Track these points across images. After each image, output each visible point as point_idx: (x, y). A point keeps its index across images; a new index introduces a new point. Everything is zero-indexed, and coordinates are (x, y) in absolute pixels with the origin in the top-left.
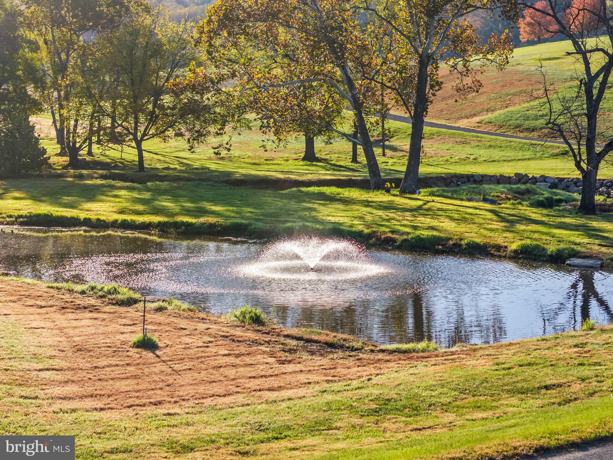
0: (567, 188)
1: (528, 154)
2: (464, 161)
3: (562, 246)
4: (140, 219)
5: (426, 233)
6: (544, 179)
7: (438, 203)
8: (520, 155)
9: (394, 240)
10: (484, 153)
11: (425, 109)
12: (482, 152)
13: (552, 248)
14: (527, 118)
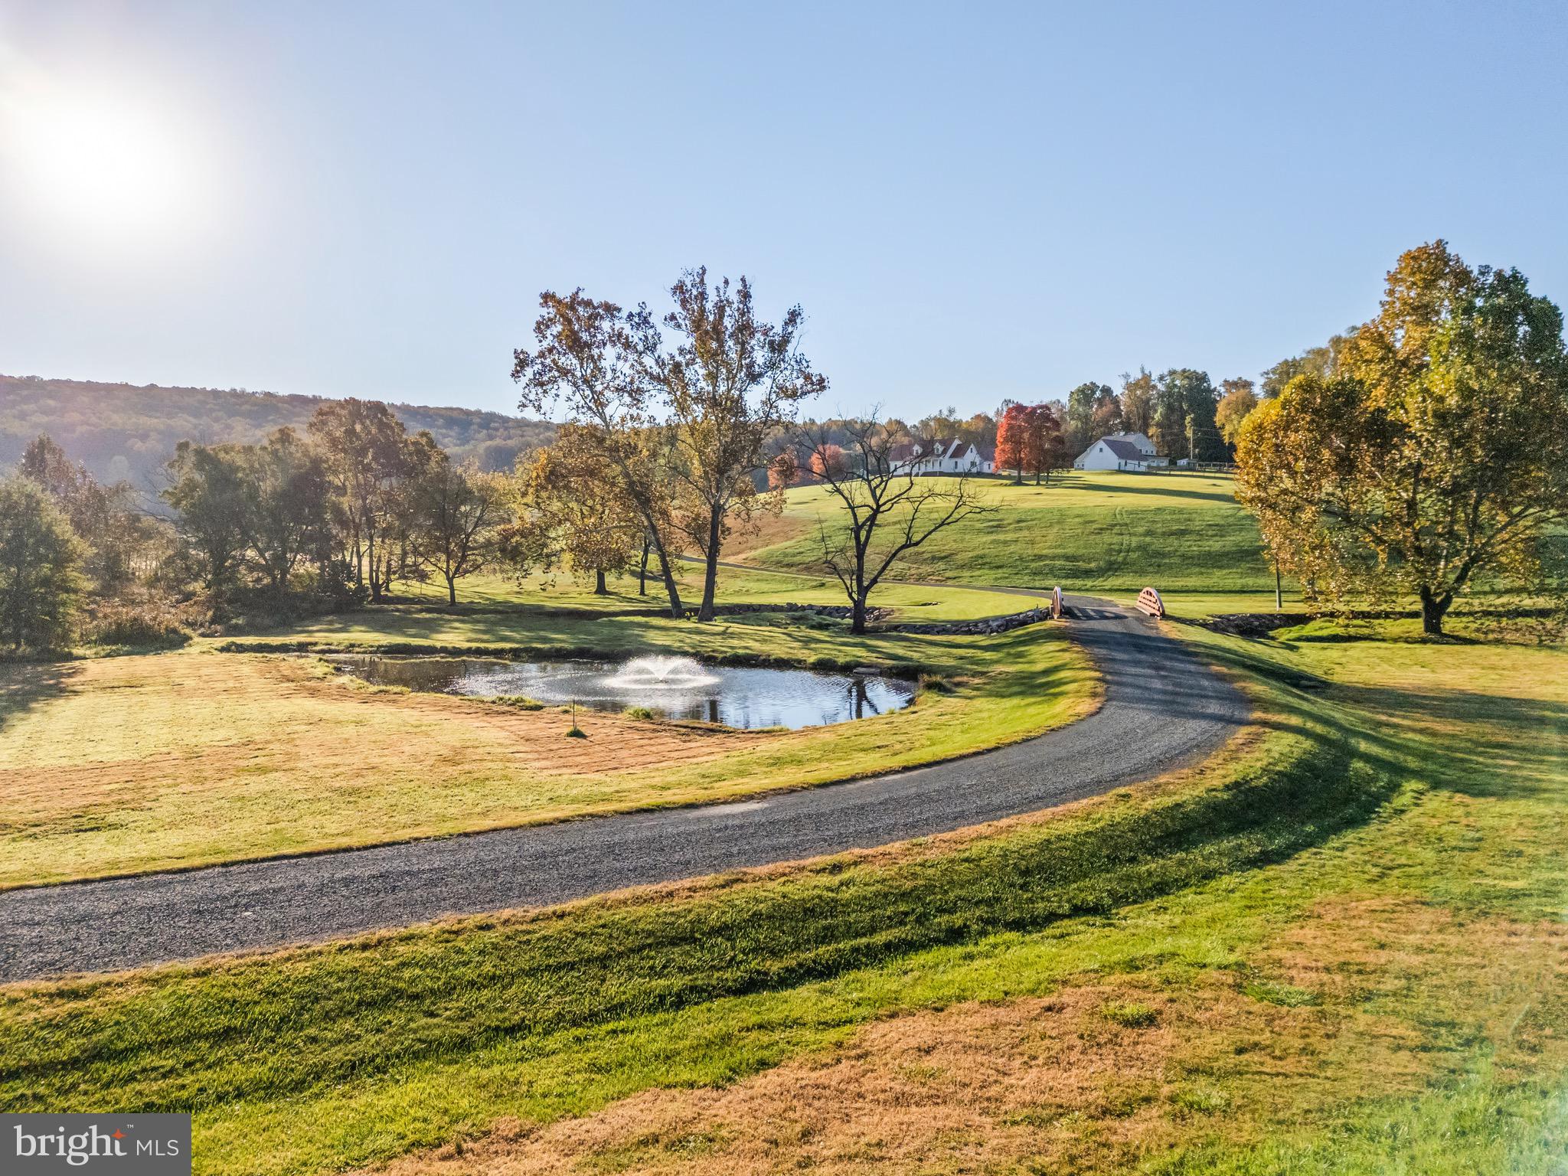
0: (830, 614)
1: (791, 586)
2: (737, 593)
3: (848, 659)
4: (492, 646)
5: (741, 651)
6: (811, 607)
7: (735, 628)
8: (784, 587)
9: (715, 658)
10: (753, 586)
11: (718, 551)
12: (752, 585)
13: (841, 660)
14: (786, 555)
